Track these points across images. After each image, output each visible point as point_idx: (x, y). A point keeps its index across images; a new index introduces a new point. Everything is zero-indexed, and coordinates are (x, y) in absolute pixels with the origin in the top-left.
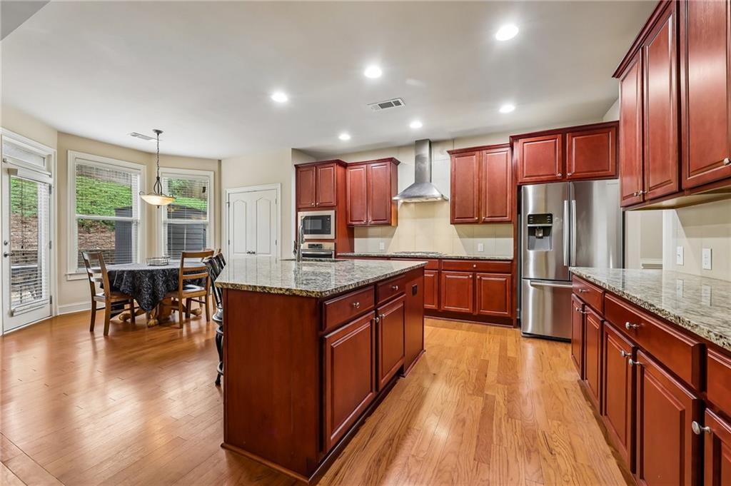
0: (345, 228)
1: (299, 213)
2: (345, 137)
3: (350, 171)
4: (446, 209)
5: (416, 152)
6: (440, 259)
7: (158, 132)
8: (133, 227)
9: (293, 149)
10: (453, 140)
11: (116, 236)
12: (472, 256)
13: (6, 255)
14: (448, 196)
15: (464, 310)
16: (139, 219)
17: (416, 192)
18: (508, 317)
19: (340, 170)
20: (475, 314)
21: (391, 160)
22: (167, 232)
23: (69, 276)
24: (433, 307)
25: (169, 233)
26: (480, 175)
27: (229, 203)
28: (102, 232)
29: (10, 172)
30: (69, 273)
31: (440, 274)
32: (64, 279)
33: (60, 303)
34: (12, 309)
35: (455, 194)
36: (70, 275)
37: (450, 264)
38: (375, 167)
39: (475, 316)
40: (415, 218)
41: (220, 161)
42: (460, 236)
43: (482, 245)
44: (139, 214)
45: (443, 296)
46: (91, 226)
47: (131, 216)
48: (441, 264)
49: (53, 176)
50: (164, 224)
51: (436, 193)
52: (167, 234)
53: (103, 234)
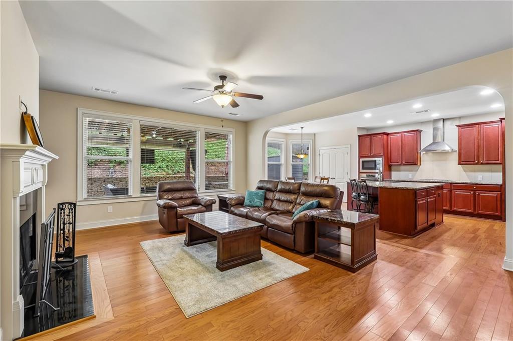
0: (387, 167)
1: (360, 159)
2: (390, 122)
3: (391, 137)
4: (455, 156)
5: (433, 125)
6: (451, 184)
7: (302, 128)
9: (358, 128)
10: (460, 118)
12: (473, 182)
14: (456, 148)
15: (467, 210)
16: (283, 163)
17: (433, 147)
18: (499, 216)
19: (385, 136)
20: (475, 213)
21: (417, 130)
24: (447, 208)
26: (479, 138)
27: (319, 154)
31: (451, 191)
35: (461, 147)
37: (459, 186)
38: (406, 134)
39: (475, 214)
40: (433, 161)
41: (315, 134)
42: (465, 171)
43: (481, 176)
44: (283, 161)
45: (453, 202)
48: (452, 186)
51: (447, 148)
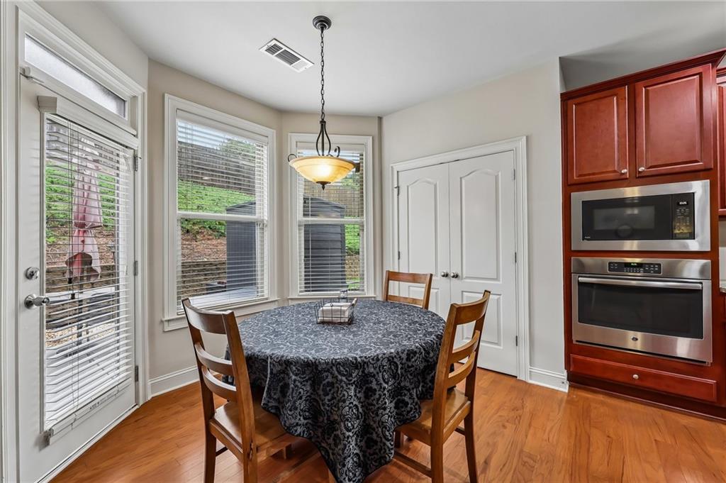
1: (574, 195)
8: (258, 232)
11: (228, 244)
13: (29, 304)
16: (266, 218)
22: (303, 239)
23: (166, 324)
25: (306, 241)
27: (398, 187)
28: (209, 239)
29: (41, 104)
30: (166, 319)
32: (158, 329)
33: (154, 373)
34: (47, 428)
36: (168, 321)
41: (380, 119)
44: (266, 209)
46: (198, 233)
47: (255, 214)
49: (139, 136)
50: (299, 226)
52: (303, 242)
53: (209, 242)
